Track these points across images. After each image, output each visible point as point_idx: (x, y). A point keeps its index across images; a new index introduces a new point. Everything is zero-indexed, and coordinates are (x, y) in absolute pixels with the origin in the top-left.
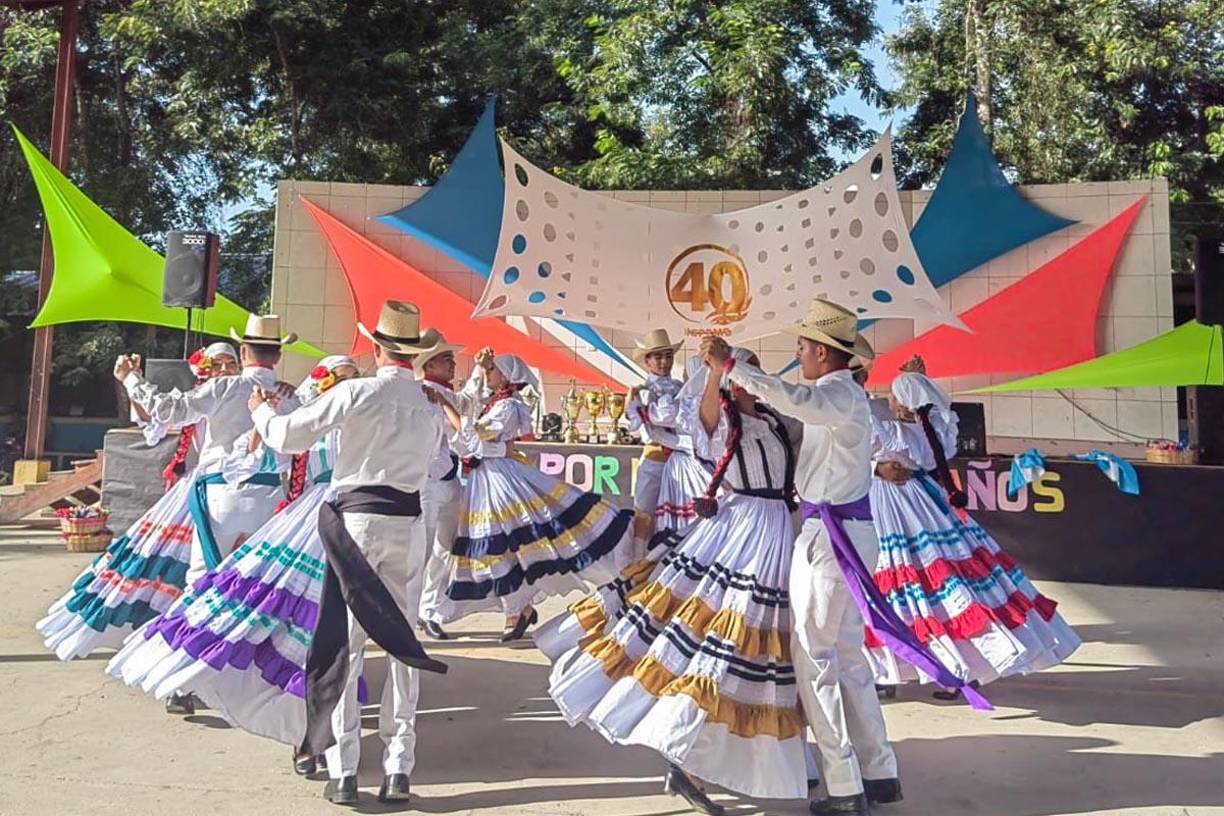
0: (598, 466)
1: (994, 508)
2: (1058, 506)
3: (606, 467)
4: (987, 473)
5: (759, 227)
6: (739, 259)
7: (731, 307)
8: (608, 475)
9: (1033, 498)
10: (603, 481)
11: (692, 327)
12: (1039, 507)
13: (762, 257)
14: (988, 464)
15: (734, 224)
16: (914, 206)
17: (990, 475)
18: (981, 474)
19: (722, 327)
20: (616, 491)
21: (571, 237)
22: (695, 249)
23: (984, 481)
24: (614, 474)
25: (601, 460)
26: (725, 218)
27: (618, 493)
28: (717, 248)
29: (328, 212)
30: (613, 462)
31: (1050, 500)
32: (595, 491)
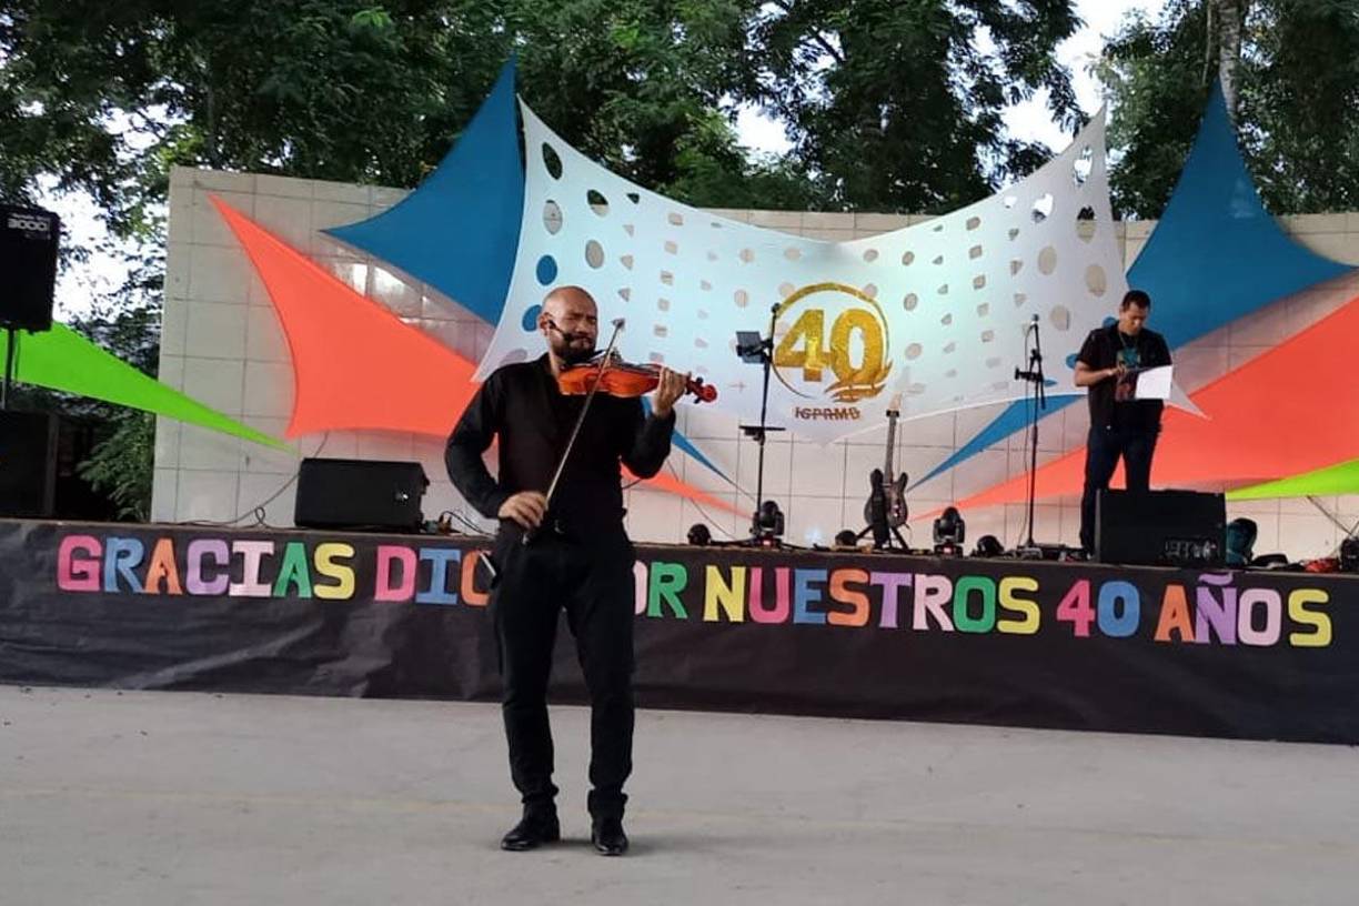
0: (656, 579)
1: (1232, 641)
2: (1323, 637)
3: (667, 579)
4: (1225, 591)
5: (908, 258)
6: (876, 306)
7: (860, 377)
8: (670, 591)
9: (1289, 626)
10: (662, 597)
11: (804, 404)
12: (1297, 639)
13: (910, 302)
14: (1228, 579)
15: (872, 255)
16: (1128, 243)
17: (1229, 594)
18: (1216, 592)
19: (848, 406)
20: (681, 613)
21: (627, 261)
22: (811, 290)
23: (1221, 603)
24: (678, 590)
25: (660, 568)
26: (857, 247)
27: (685, 616)
28: (844, 289)
29: (253, 222)
30: (679, 571)
31: (1311, 629)
32: (650, 614)
